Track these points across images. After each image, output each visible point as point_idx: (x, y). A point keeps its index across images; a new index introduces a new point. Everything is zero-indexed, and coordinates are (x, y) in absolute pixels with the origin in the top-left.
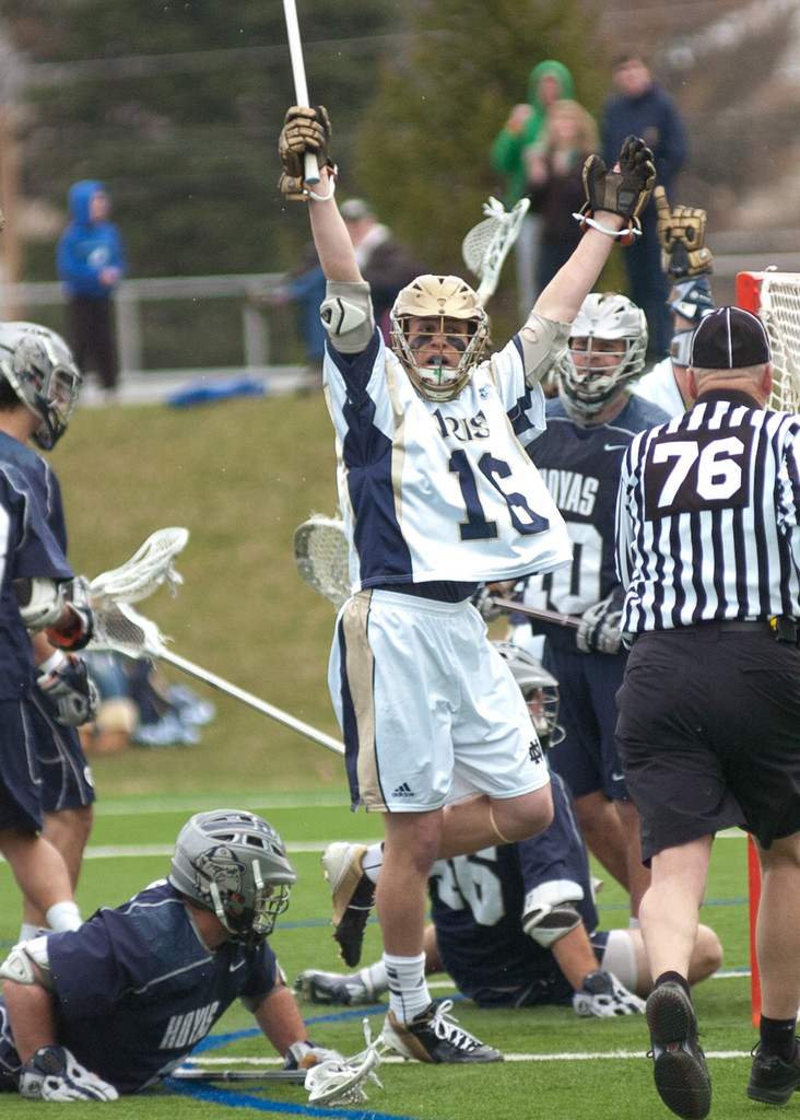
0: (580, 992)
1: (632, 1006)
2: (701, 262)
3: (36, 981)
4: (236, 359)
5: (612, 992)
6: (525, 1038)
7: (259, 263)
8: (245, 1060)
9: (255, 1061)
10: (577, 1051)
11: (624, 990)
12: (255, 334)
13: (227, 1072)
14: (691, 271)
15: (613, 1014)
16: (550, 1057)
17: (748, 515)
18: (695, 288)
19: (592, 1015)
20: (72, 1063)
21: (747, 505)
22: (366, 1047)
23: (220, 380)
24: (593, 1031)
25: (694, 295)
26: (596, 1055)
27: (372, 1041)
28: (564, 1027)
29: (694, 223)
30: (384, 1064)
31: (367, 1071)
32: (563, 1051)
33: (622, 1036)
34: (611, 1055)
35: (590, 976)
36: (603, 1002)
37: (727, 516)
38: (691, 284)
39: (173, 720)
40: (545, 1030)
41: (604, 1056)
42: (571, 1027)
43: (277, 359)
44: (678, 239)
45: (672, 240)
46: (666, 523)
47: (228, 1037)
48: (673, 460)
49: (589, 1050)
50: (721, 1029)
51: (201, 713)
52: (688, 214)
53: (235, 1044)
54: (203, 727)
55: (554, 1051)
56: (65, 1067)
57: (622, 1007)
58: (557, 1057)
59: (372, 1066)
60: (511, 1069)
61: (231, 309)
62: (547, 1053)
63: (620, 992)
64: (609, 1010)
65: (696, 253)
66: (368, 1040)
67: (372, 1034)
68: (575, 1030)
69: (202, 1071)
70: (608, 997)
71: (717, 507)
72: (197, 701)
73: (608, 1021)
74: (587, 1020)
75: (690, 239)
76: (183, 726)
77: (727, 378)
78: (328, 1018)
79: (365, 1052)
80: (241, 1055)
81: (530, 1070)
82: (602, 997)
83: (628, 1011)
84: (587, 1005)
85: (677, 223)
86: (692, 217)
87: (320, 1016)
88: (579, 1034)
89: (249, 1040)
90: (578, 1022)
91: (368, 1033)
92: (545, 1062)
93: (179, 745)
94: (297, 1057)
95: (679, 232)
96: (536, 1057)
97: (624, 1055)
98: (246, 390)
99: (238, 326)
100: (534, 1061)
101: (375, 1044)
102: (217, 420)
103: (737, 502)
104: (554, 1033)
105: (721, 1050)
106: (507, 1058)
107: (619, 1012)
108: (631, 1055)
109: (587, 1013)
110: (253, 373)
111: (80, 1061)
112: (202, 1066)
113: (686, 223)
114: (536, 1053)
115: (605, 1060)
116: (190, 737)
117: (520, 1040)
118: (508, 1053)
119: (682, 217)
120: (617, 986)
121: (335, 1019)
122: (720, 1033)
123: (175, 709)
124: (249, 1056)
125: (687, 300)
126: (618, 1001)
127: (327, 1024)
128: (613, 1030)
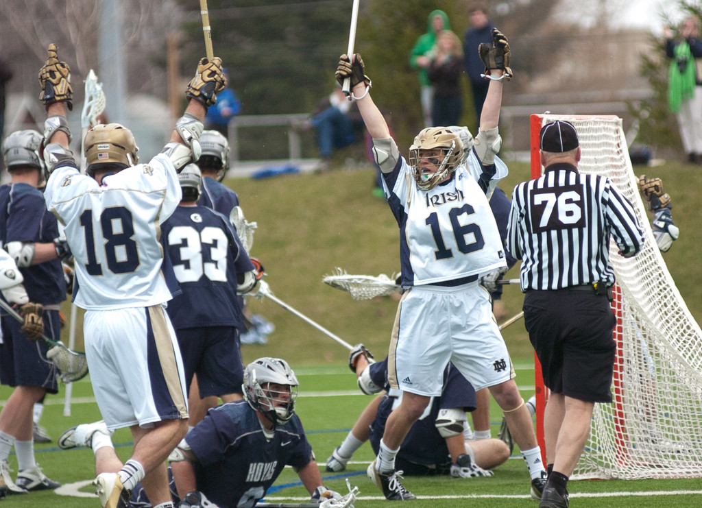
0: (455, 465)
1: (479, 473)
2: (666, 200)
3: (186, 458)
4: (285, 155)
5: (470, 466)
6: (426, 488)
7: (296, 108)
8: (289, 498)
9: (294, 499)
10: (452, 494)
11: (475, 465)
12: (294, 143)
13: (281, 504)
14: (662, 206)
15: (470, 476)
16: (438, 497)
17: (585, 230)
18: (664, 214)
19: (459, 477)
20: (204, 499)
21: (585, 226)
22: (349, 492)
23: (277, 166)
24: (460, 485)
25: (664, 217)
26: (461, 496)
27: (352, 489)
28: (445, 482)
29: (657, 183)
30: (358, 500)
31: (349, 504)
32: (445, 494)
33: (474, 487)
34: (469, 496)
35: (460, 457)
36: (465, 471)
37: (575, 232)
38: (662, 212)
39: (255, 332)
40: (436, 484)
41: (465, 497)
42: (449, 482)
43: (305, 155)
44: (652, 192)
45: (649, 194)
46: (544, 235)
47: (281, 487)
48: (544, 203)
49: (458, 494)
50: (522, 484)
51: (268, 328)
52: (653, 180)
53: (284, 491)
54: (269, 336)
55: (441, 494)
56: (200, 501)
57: (475, 473)
58: (442, 497)
59: (352, 501)
60: (419, 503)
61: (282, 131)
62: (437, 495)
63: (474, 466)
64: (468, 475)
65: (662, 197)
66: (349, 488)
67: (351, 486)
68: (451, 484)
69: (268, 504)
70: (468, 469)
71: (570, 227)
72: (266, 322)
73: (467, 479)
74: (457, 479)
75: (658, 191)
76: (258, 334)
77: (561, 157)
78: (330, 478)
79: (348, 495)
80: (287, 496)
81: (429, 503)
82: (465, 468)
83: (477, 475)
84: (457, 472)
85: (649, 185)
86: (655, 181)
87: (326, 477)
88: (453, 486)
89: (292, 488)
90: (452, 480)
91: (349, 485)
92: (436, 499)
93: (257, 344)
94: (320, 492)
95: (651, 189)
96: (432, 497)
97: (474, 496)
98: (290, 171)
99: (286, 139)
100: (430, 499)
101: (353, 490)
102: (277, 185)
103: (580, 225)
104: (441, 486)
105: (522, 494)
106: (418, 497)
107: (473, 475)
108: (478, 496)
109: (457, 476)
110: (293, 162)
111: (209, 498)
112: (268, 501)
113: (653, 184)
114: (432, 495)
115: (465, 499)
116: (262, 340)
117: (424, 489)
118: (418, 495)
119: (650, 182)
120: (473, 463)
121: (333, 478)
122: (521, 486)
123: (255, 327)
124: (291, 496)
125: (660, 220)
126: (472, 470)
127: (330, 480)
128: (469, 484)
